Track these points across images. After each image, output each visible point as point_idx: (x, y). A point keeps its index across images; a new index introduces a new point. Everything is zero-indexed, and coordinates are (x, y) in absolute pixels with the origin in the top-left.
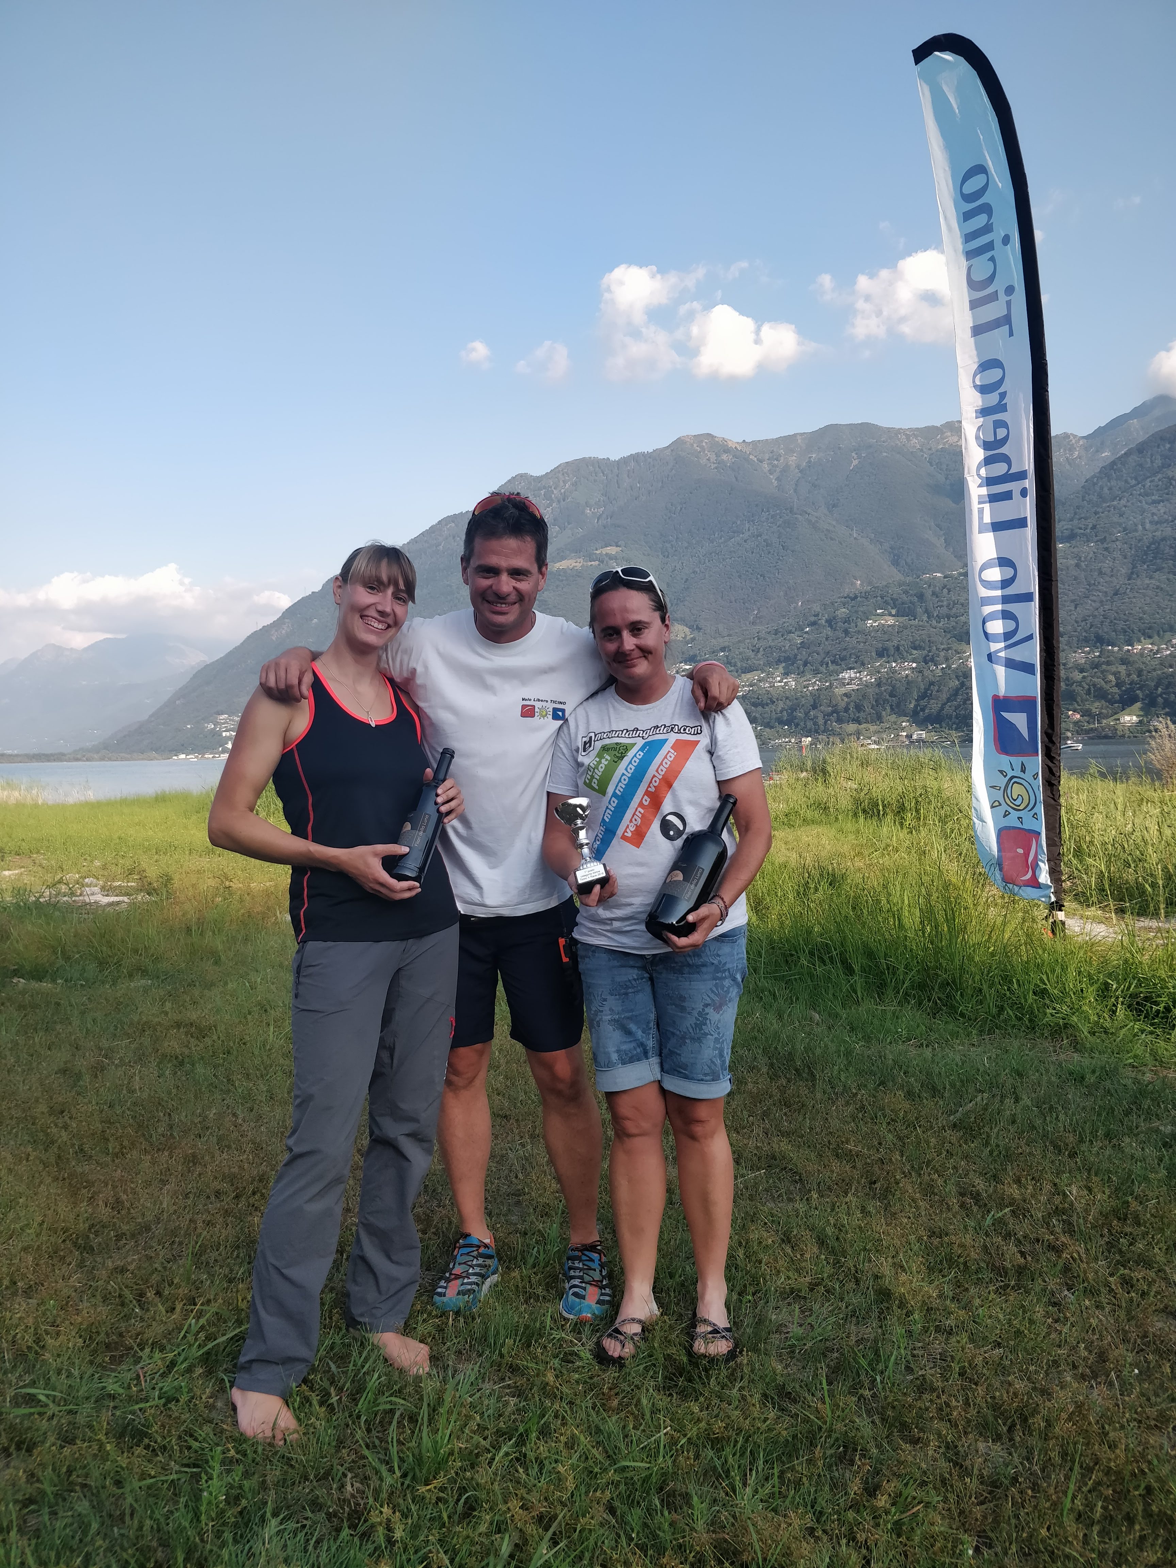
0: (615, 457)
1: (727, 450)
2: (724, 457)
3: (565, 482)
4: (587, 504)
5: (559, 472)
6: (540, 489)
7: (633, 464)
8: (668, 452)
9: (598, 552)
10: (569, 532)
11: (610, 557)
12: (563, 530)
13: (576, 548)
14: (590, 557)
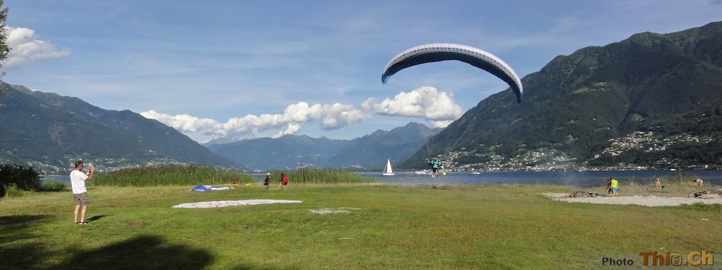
0: (602, 45)
1: (657, 38)
2: (656, 41)
3: (580, 57)
4: (590, 66)
5: (577, 53)
6: (568, 61)
7: (611, 47)
8: (628, 41)
9: (595, 85)
10: (581, 77)
11: (602, 87)
12: (579, 76)
13: (586, 84)
14: (592, 87)
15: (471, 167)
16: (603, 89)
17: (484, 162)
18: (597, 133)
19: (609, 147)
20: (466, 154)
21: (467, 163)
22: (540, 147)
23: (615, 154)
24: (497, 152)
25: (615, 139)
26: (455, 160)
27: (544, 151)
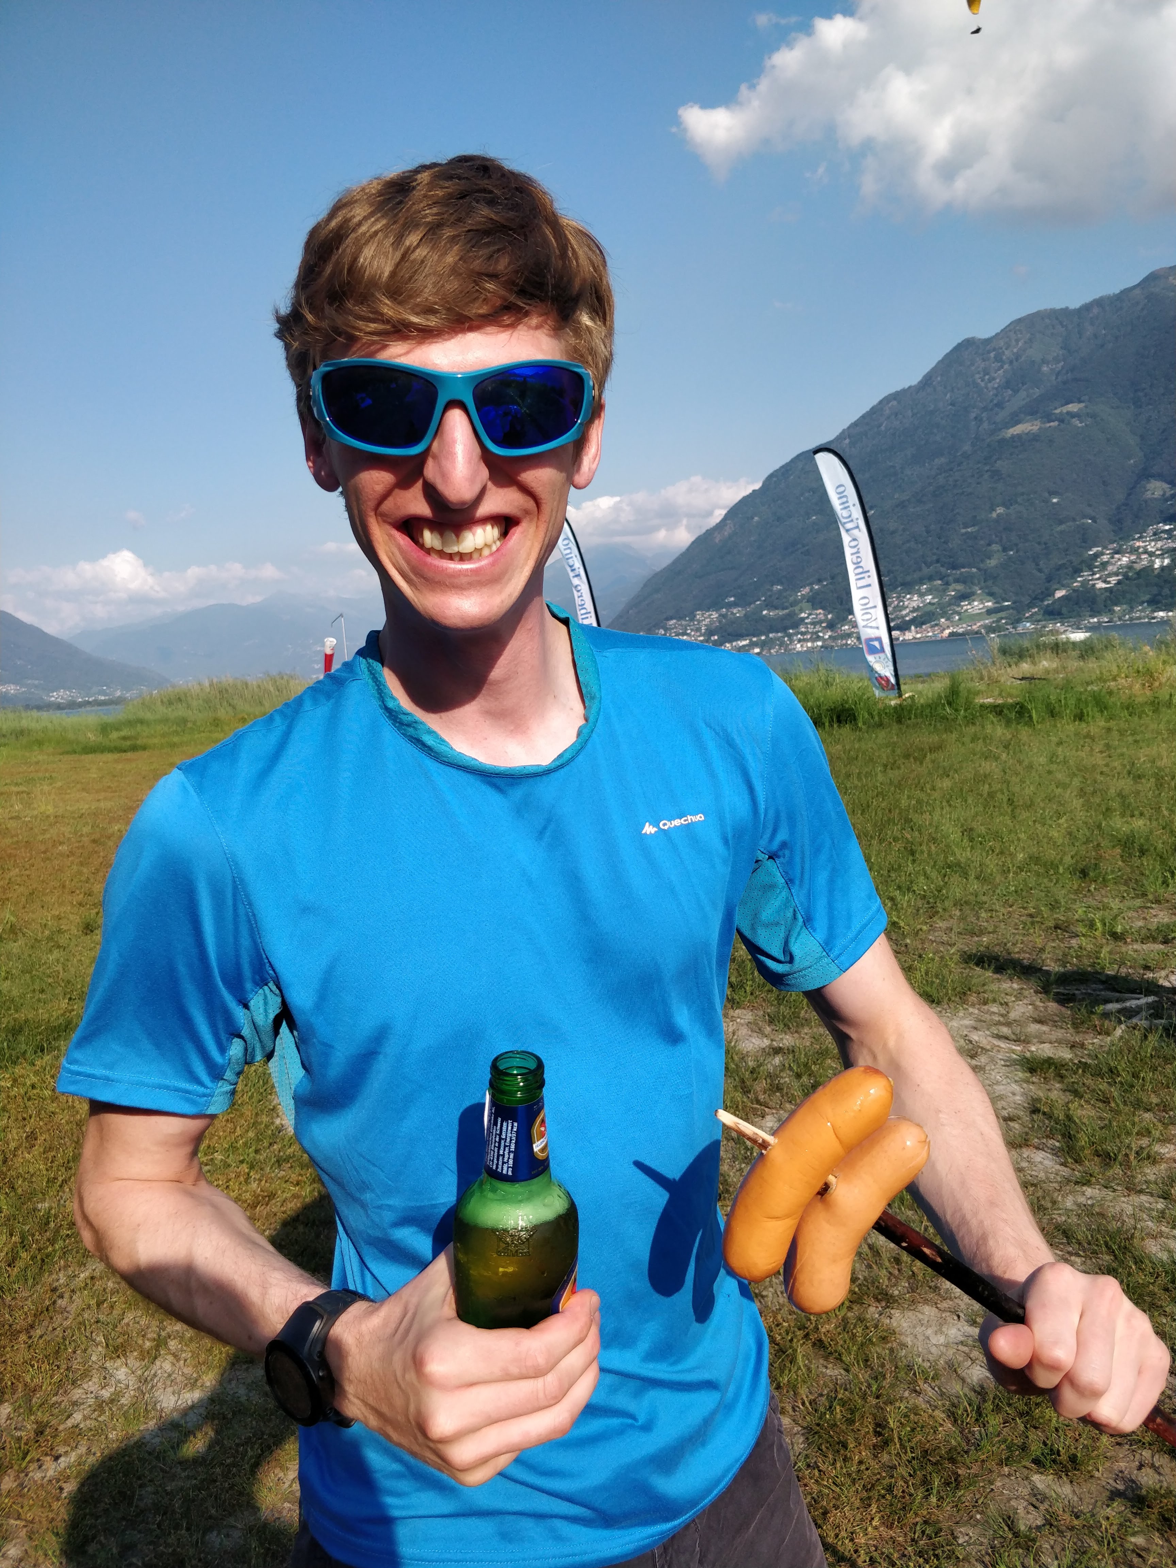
0: (1075, 304)
3: (1017, 341)
4: (1044, 361)
5: (1010, 331)
6: (989, 352)
7: (1096, 310)
8: (1138, 291)
9: (1057, 411)
10: (1022, 394)
11: (1072, 415)
12: (1016, 391)
13: (1032, 410)
14: (1049, 418)
15: (753, 645)
16: (1076, 422)
17: (784, 629)
18: (1061, 532)
19: (1090, 568)
20: (738, 612)
21: (740, 637)
22: (921, 582)
23: (1104, 585)
24: (815, 601)
25: (1105, 548)
26: (710, 632)
27: (929, 591)
